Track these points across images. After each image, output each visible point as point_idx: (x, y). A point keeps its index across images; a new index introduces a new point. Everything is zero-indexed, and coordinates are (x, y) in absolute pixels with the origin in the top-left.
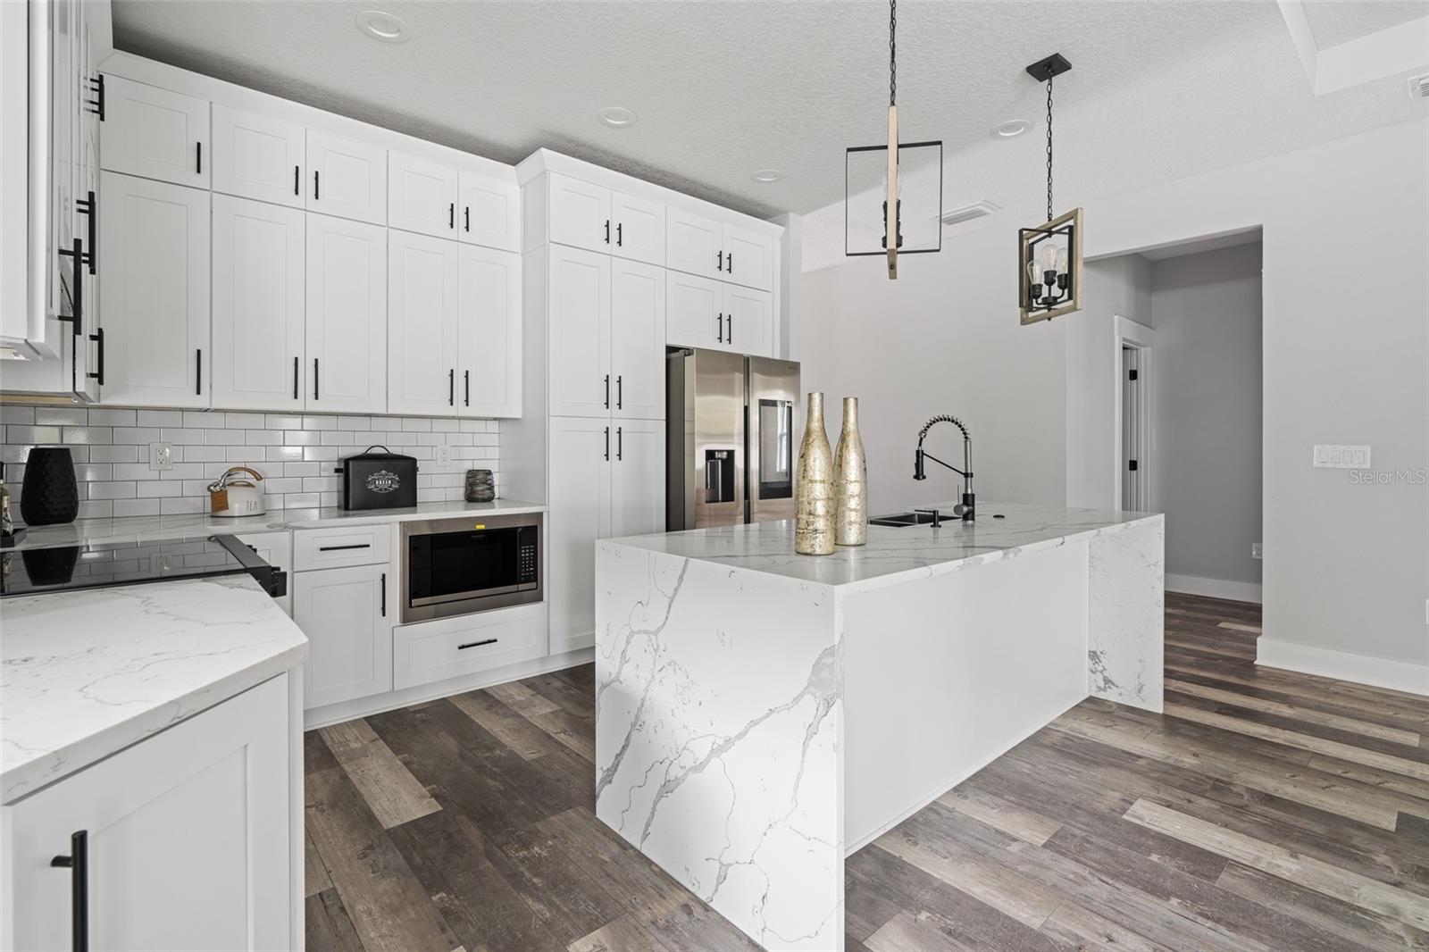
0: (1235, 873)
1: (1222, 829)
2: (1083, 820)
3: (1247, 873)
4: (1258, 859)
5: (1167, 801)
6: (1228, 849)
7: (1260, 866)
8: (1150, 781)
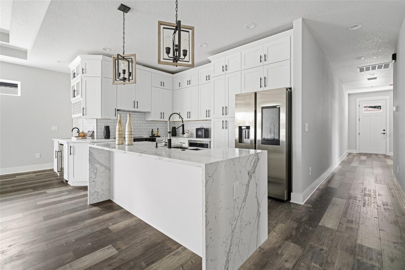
0: (71, 257)
1: (89, 266)
2: (114, 237)
3: (69, 260)
4: (71, 267)
5: (113, 259)
6: (80, 261)
7: (68, 265)
8: (128, 260)
